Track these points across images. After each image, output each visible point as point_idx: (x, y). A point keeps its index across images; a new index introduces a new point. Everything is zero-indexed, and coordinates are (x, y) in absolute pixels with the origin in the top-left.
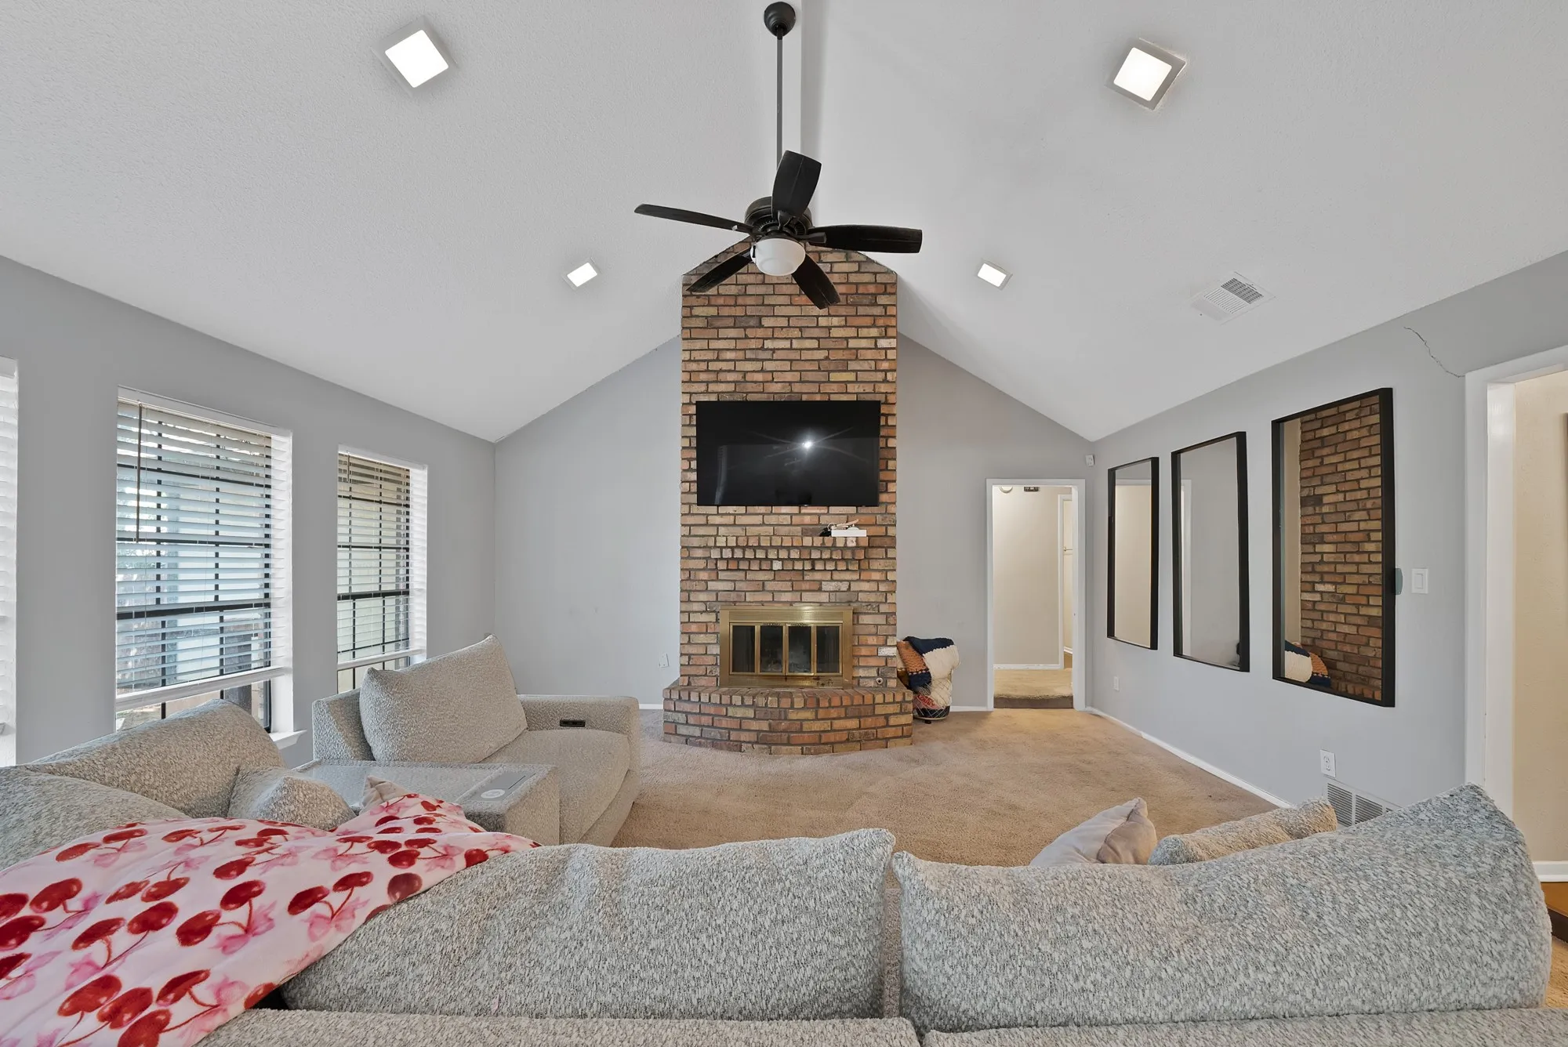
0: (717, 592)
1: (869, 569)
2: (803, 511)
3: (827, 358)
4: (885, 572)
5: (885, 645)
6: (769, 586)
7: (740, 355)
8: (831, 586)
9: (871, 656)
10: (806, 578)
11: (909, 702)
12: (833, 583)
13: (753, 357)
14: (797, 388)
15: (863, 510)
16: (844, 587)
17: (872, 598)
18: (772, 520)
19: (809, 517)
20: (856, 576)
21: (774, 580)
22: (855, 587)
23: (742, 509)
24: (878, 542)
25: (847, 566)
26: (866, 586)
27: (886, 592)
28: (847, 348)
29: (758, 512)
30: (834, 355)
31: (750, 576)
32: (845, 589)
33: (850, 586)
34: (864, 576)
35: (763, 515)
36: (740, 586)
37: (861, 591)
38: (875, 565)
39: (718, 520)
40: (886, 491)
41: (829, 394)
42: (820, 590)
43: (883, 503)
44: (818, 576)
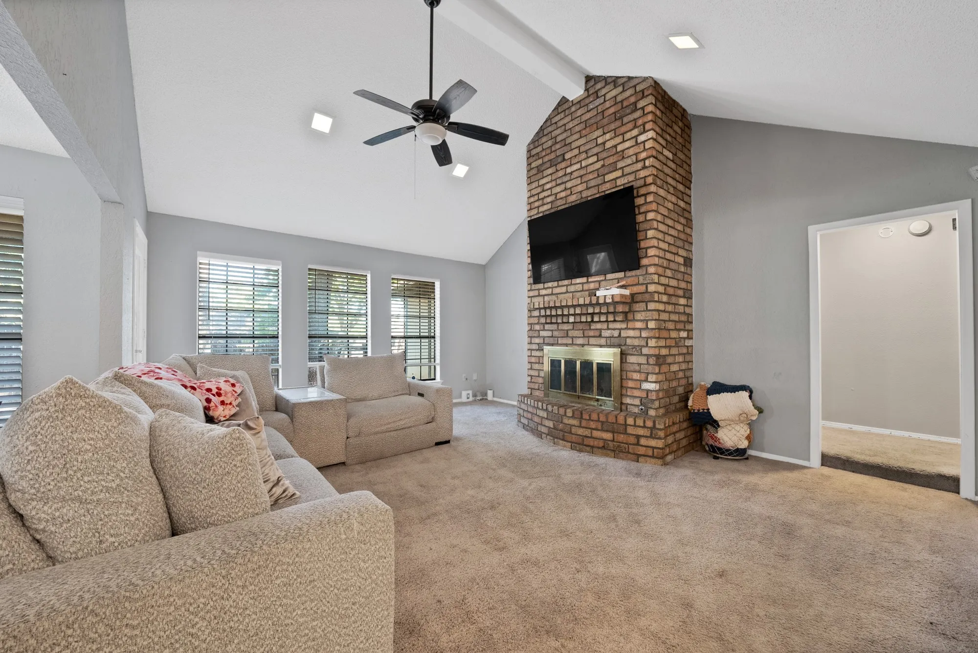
0: (544, 337)
1: (634, 320)
2: (590, 280)
3: (603, 166)
4: (645, 322)
5: (646, 380)
6: (571, 333)
7: (554, 183)
8: (606, 333)
9: (635, 388)
10: (592, 327)
11: (660, 430)
12: (609, 331)
13: (561, 182)
14: (584, 195)
15: (629, 274)
16: (616, 334)
17: (636, 342)
18: (572, 288)
19: (593, 284)
20: (624, 326)
21: (573, 329)
22: (623, 334)
23: (555, 284)
24: (639, 298)
25: (614, 317)
26: (631, 333)
27: (647, 338)
28: (617, 153)
29: (564, 284)
30: (607, 162)
31: (560, 327)
32: (617, 336)
33: (620, 333)
34: (631, 325)
35: (567, 286)
36: (556, 333)
37: (628, 337)
38: (639, 316)
39: (543, 292)
40: (646, 256)
41: (604, 191)
42: (600, 336)
43: (644, 266)
44: (599, 326)
